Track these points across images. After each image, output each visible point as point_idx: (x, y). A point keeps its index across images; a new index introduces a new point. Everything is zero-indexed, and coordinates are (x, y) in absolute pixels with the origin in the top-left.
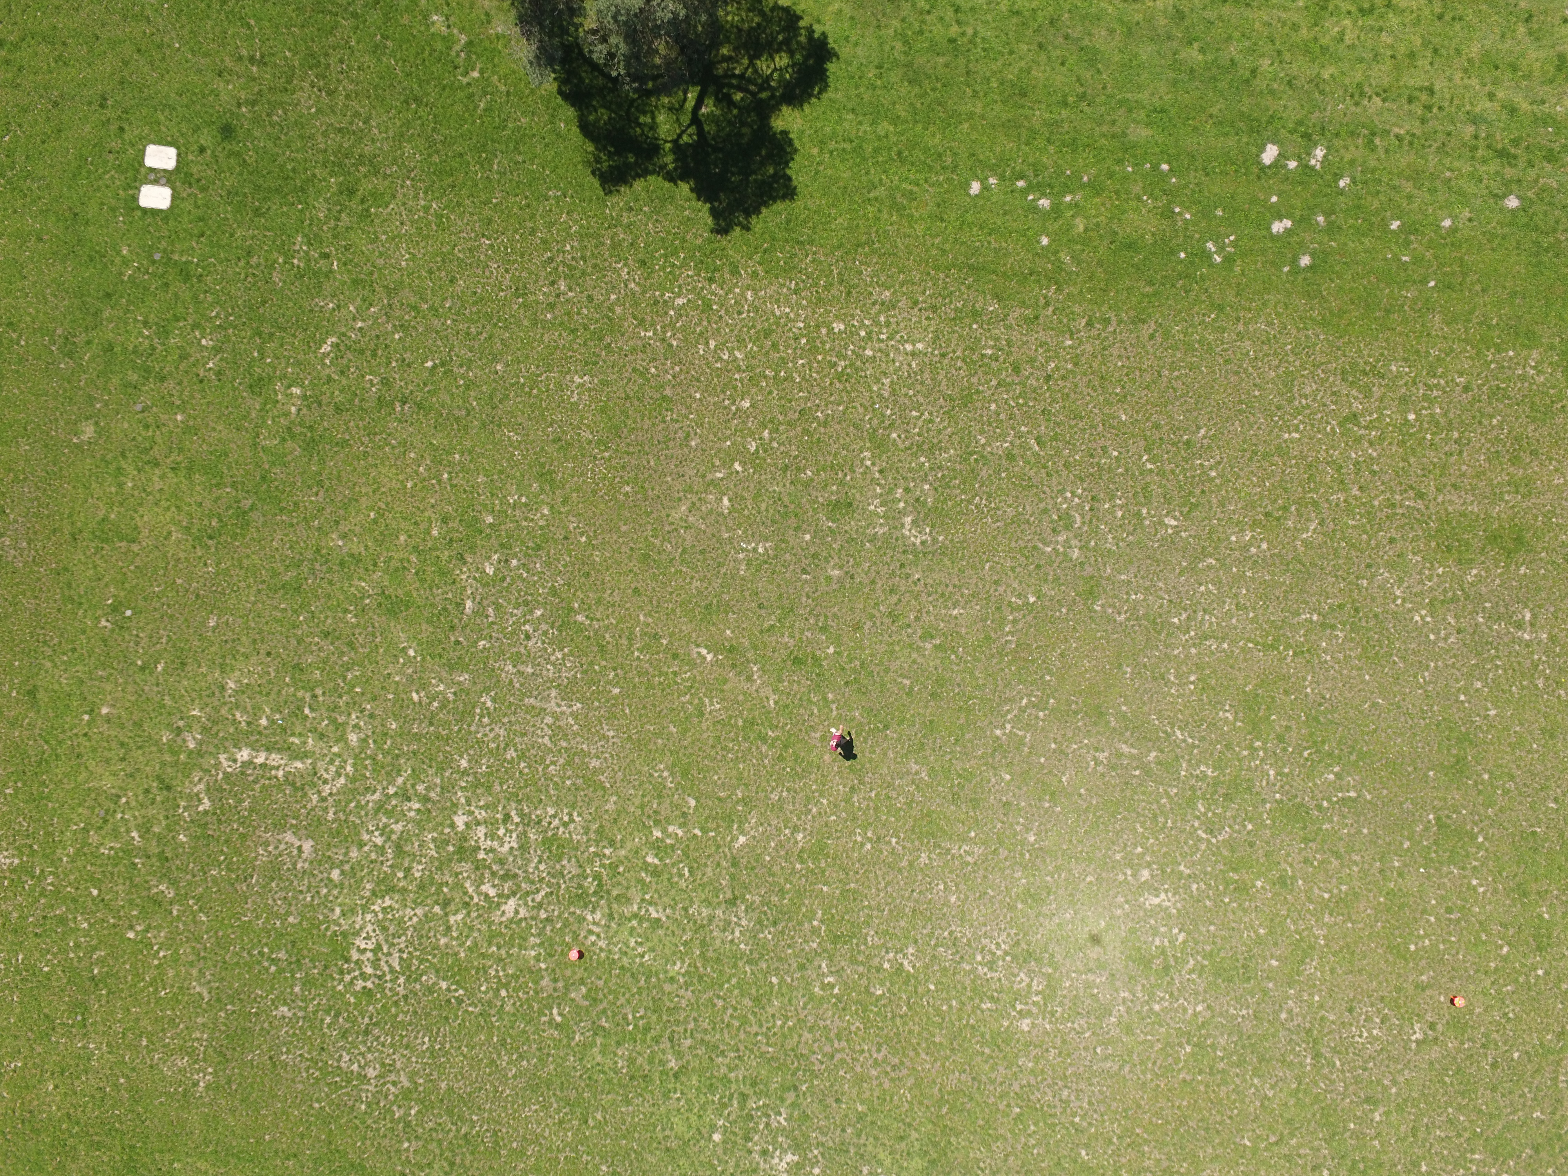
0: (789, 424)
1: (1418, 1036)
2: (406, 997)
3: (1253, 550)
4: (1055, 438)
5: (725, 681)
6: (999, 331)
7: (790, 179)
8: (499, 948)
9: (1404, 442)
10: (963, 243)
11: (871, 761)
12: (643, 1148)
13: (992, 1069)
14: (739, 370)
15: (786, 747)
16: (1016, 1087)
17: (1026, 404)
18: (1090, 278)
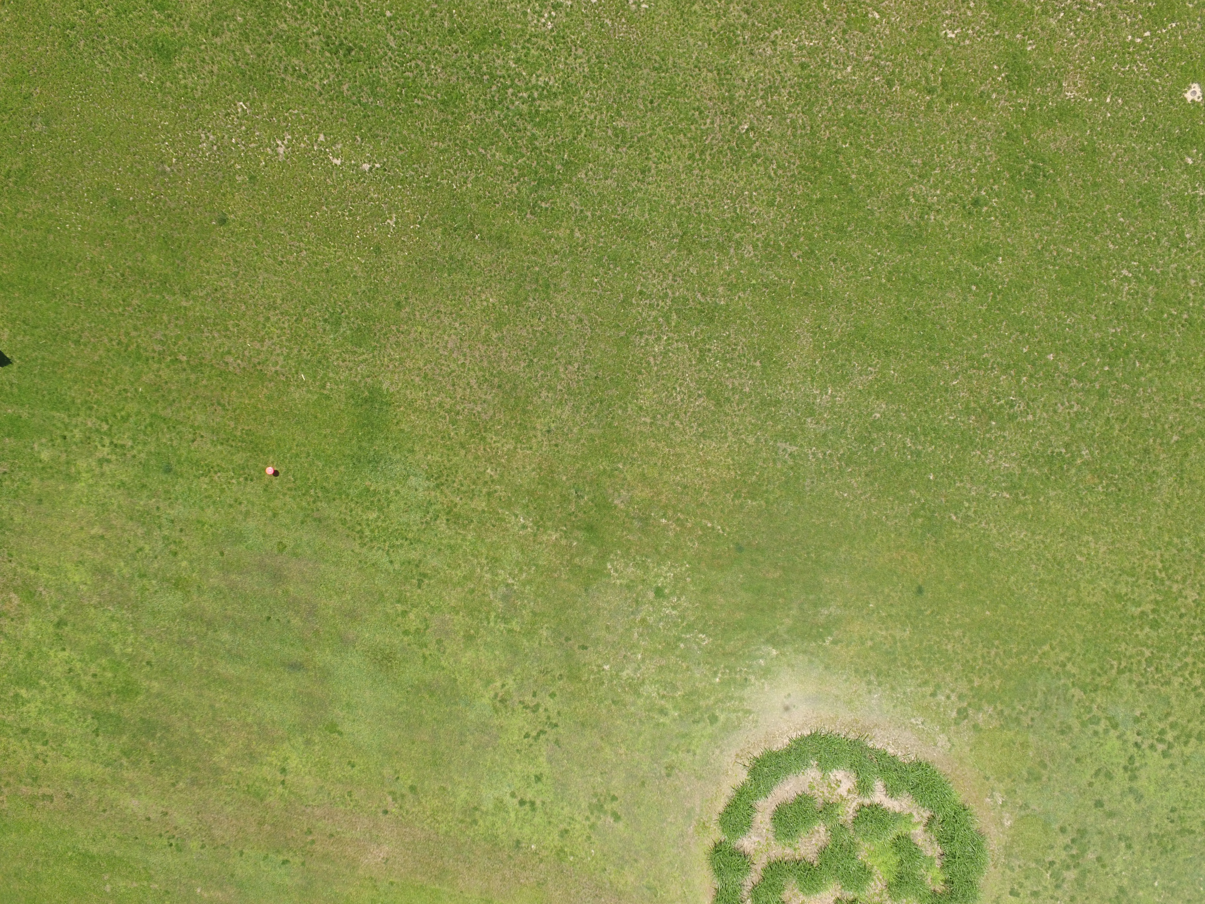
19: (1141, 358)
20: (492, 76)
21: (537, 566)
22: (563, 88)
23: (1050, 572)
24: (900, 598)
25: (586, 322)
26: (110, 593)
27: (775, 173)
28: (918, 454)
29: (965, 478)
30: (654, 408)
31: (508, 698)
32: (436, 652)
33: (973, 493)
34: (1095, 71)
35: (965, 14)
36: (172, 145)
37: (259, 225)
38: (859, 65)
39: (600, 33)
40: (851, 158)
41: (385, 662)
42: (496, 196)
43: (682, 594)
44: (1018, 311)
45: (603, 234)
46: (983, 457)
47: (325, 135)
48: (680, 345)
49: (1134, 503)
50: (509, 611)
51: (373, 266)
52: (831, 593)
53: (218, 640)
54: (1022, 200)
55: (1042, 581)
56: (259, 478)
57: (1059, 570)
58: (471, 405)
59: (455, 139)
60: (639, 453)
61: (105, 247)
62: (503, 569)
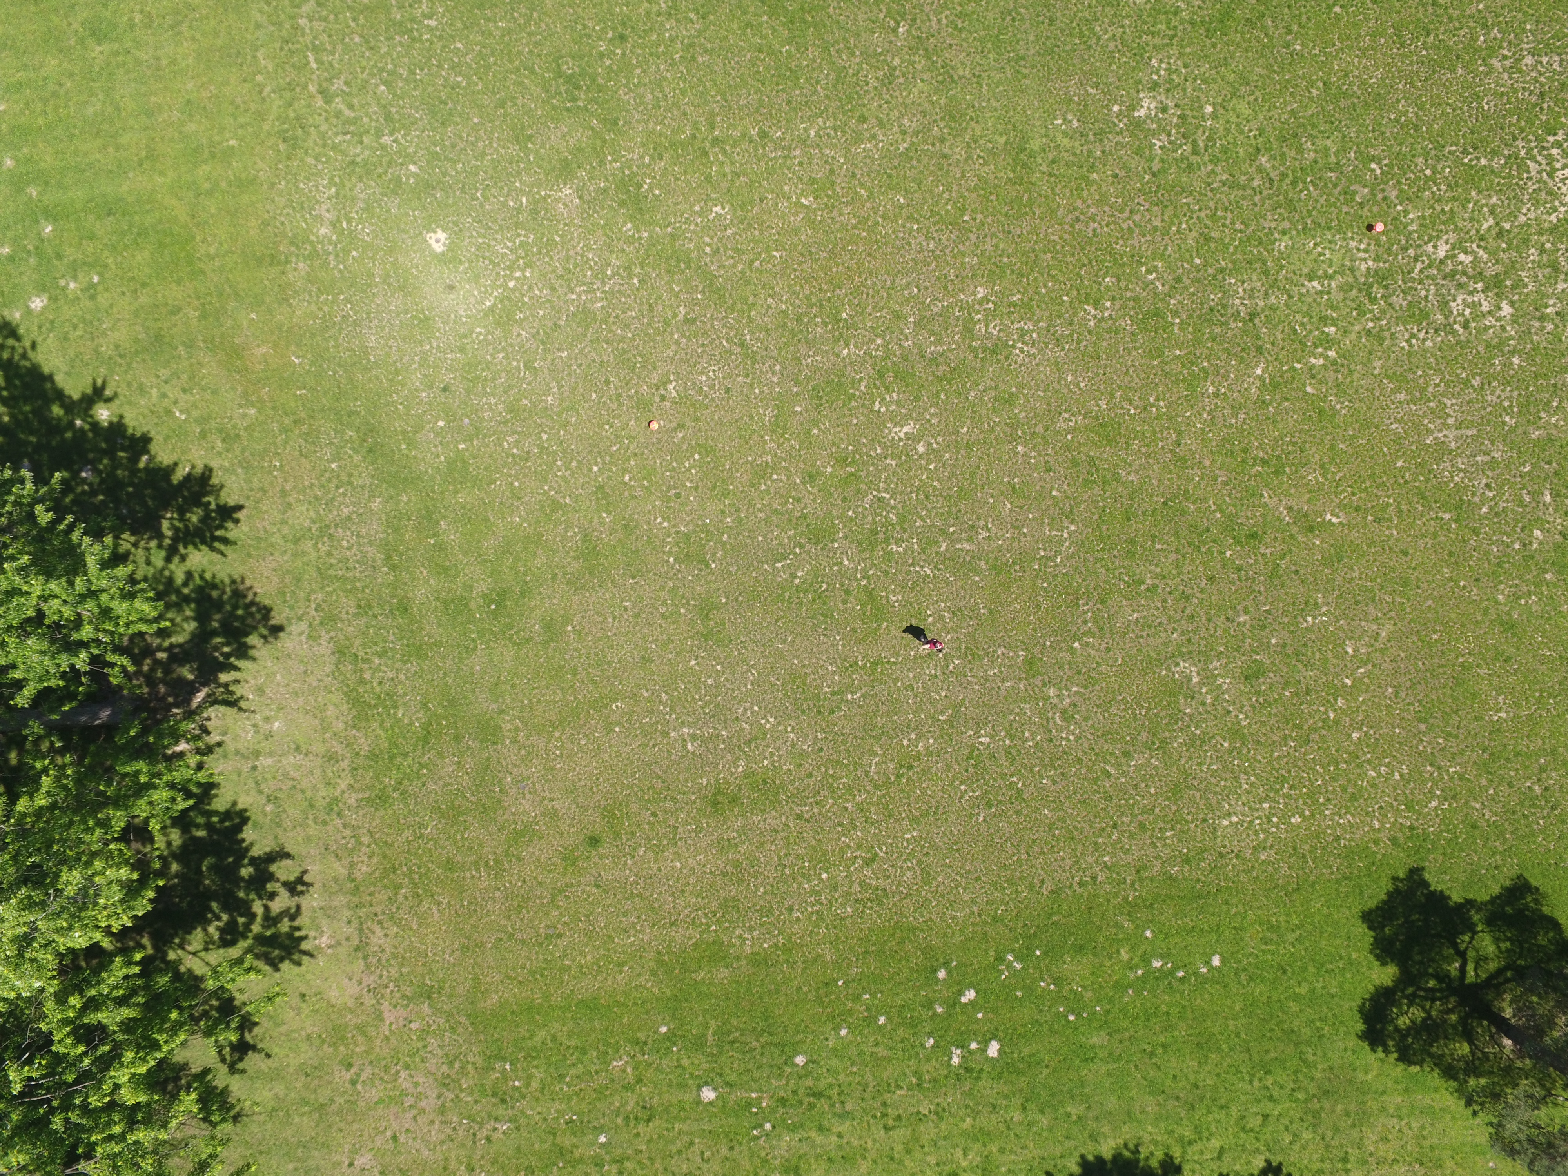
0: (1315, 730)
1: (671, 387)
3: (913, 736)
4: (1095, 780)
5: (1309, 501)
6: (1165, 853)
7: (1370, 928)
8: (1443, 210)
9: (824, 855)
10: (1213, 914)
11: (1170, 472)
12: (1269, 77)
14: (1369, 761)
15: (1244, 461)
16: (973, 237)
17: (1127, 800)
18: (1103, 914)
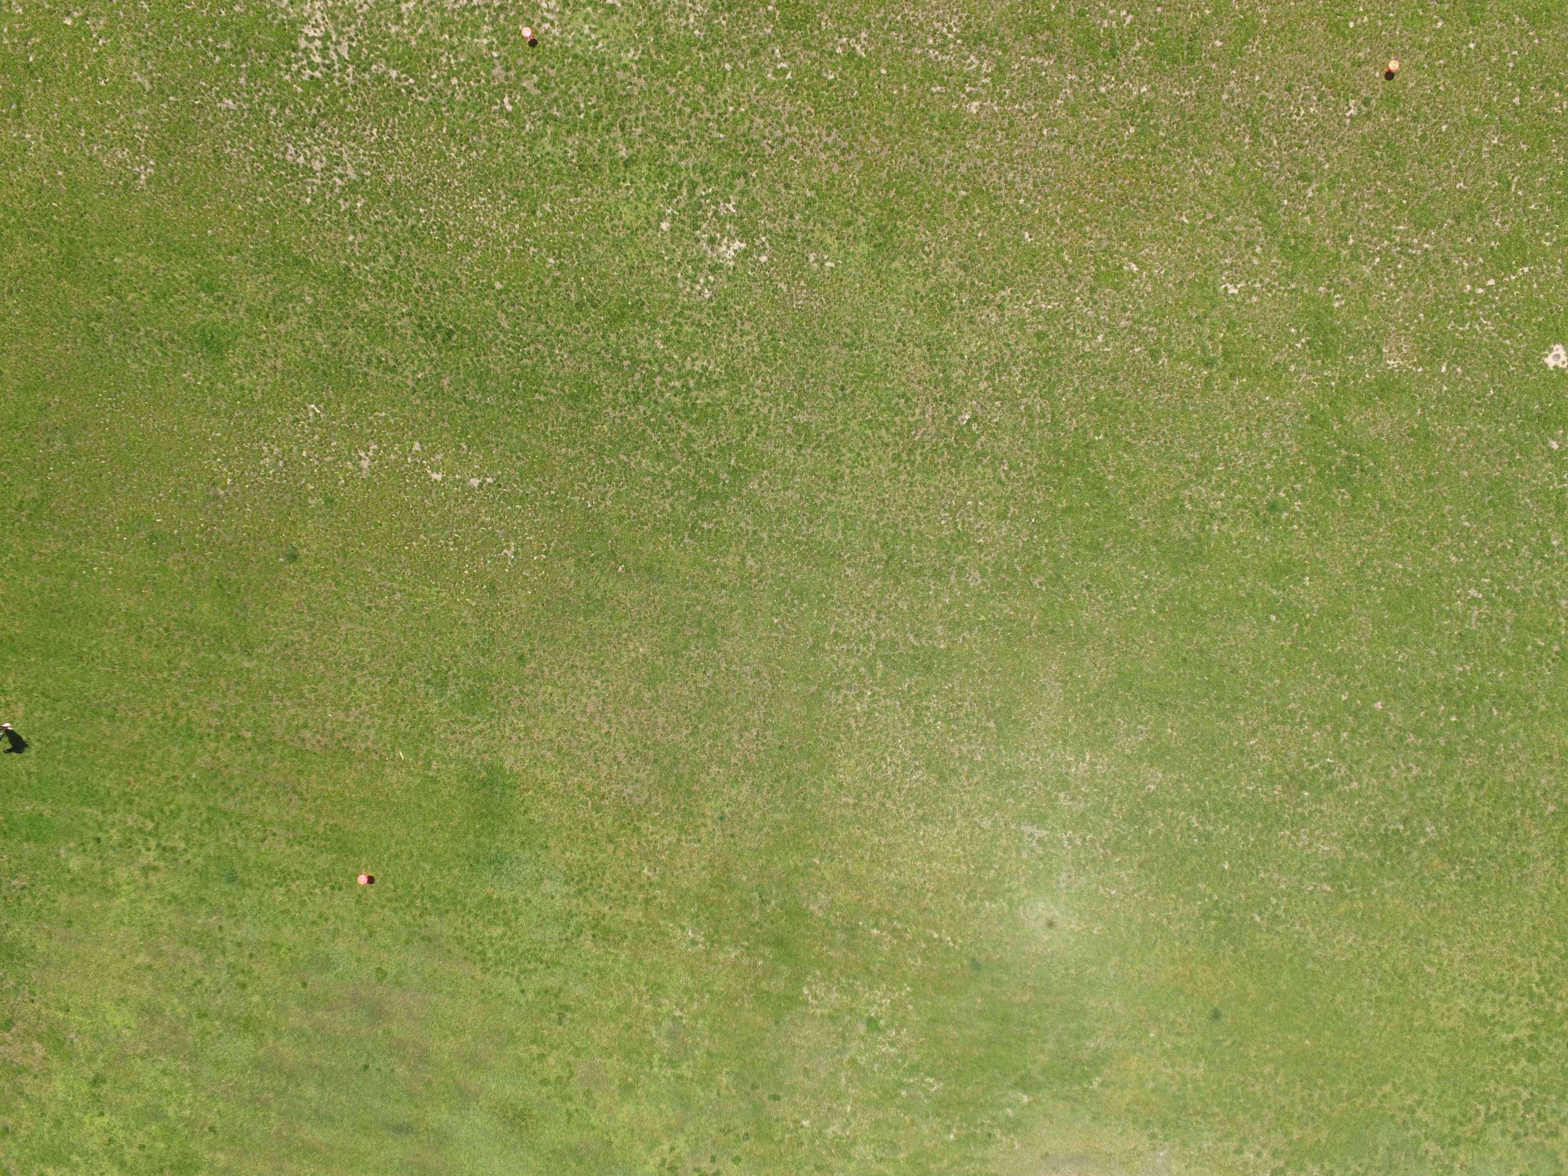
1: (1353, 112)
2: (355, 88)
8: (451, 36)
12: (591, 239)
13: (940, 152)
16: (963, 169)
19: (1500, 705)
20: (635, 362)
21: (711, 992)
22: (727, 374)
23: (1389, 987)
24: (1189, 1026)
25: (765, 675)
26: (162, 1038)
27: (1007, 476)
28: (1208, 836)
29: (1271, 866)
30: (858, 784)
31: (678, 1165)
32: (585, 1108)
33: (1283, 886)
34: (1424, 332)
35: (1250, 261)
36: (226, 461)
37: (339, 560)
38: (1113, 332)
39: (772, 301)
40: (1106, 453)
41: (518, 1120)
42: (644, 515)
43: (902, 1026)
44: (1333, 648)
45: (784, 561)
46: (1293, 838)
47: (421, 443)
48: (889, 702)
49: (1499, 895)
50: (678, 1052)
51: (488, 609)
52: (1098, 1020)
53: (300, 1098)
54: (1334, 503)
55: (1379, 999)
56: (350, 887)
57: (1401, 985)
58: (620, 786)
59: (589, 444)
60: (840, 844)
61: (143, 595)
62: (667, 997)
